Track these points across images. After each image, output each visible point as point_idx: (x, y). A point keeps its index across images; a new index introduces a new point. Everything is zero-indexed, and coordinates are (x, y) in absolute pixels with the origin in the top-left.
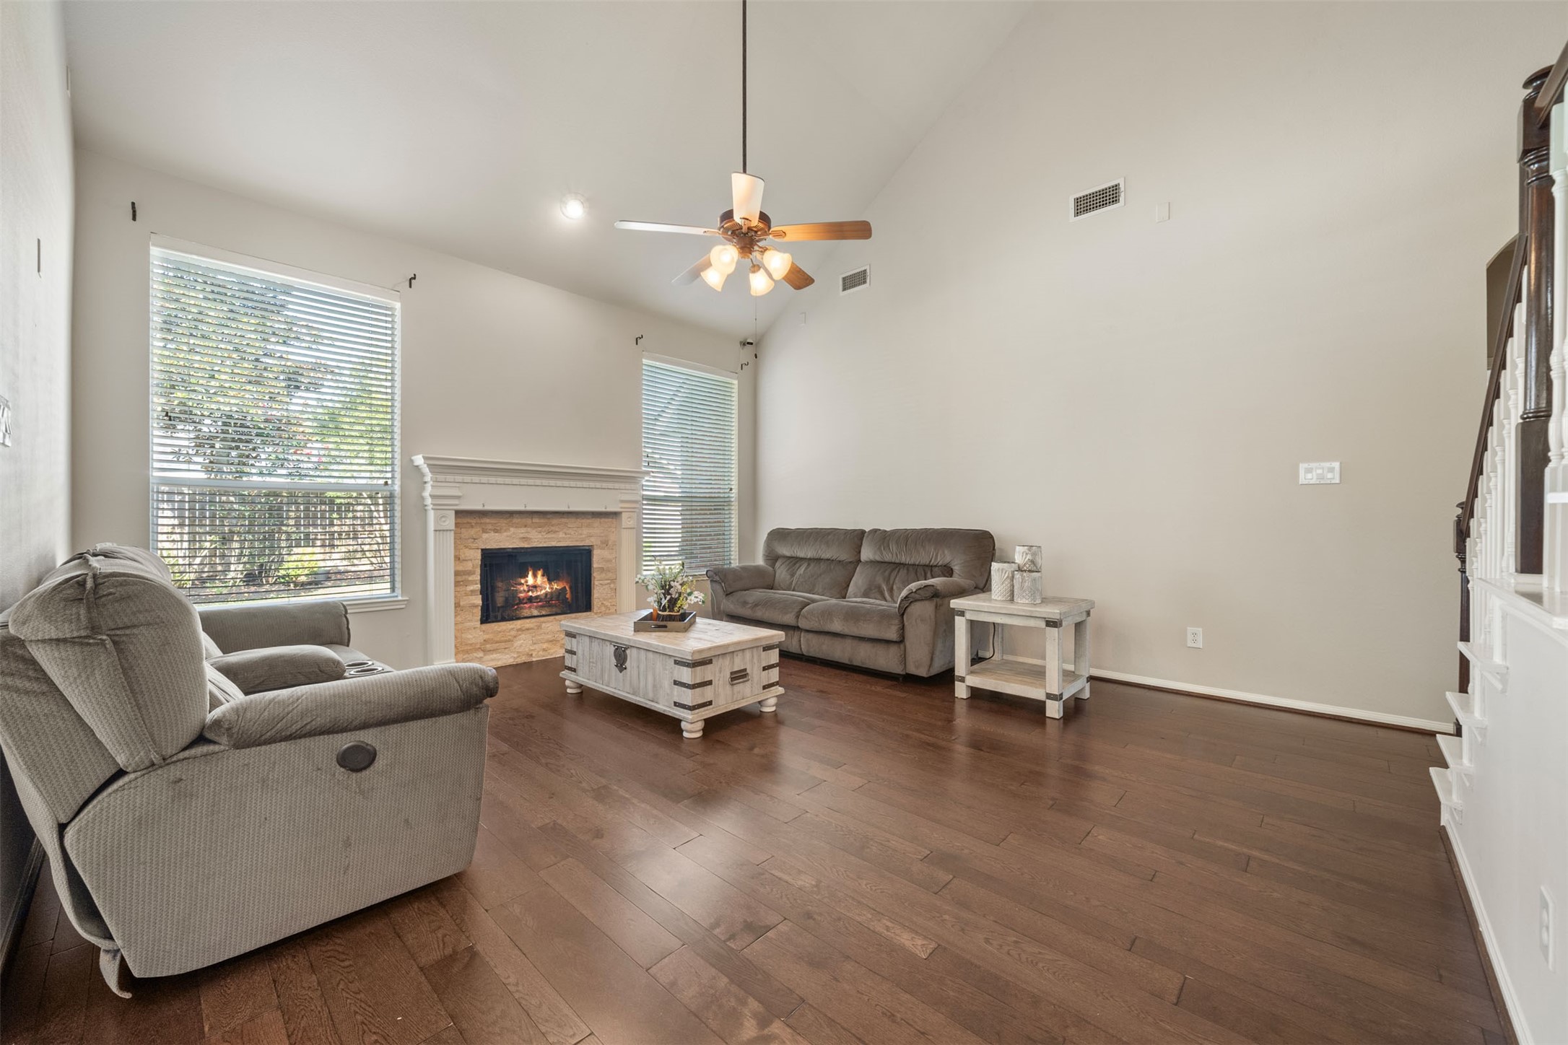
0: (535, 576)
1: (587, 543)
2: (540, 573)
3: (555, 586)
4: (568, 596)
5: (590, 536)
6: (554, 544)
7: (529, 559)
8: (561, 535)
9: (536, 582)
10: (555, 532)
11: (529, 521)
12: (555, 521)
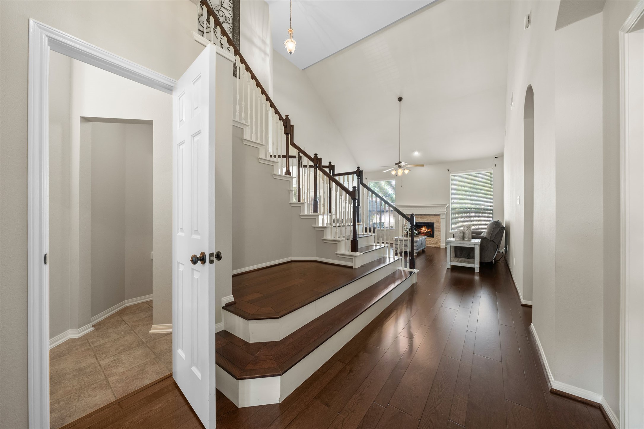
0: (424, 228)
1: (433, 221)
2: (425, 227)
3: (428, 230)
4: (431, 233)
5: (433, 220)
6: (424, 221)
7: (423, 224)
8: (426, 219)
9: (424, 229)
10: (424, 219)
11: (418, 216)
12: (424, 216)
